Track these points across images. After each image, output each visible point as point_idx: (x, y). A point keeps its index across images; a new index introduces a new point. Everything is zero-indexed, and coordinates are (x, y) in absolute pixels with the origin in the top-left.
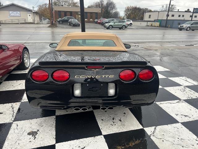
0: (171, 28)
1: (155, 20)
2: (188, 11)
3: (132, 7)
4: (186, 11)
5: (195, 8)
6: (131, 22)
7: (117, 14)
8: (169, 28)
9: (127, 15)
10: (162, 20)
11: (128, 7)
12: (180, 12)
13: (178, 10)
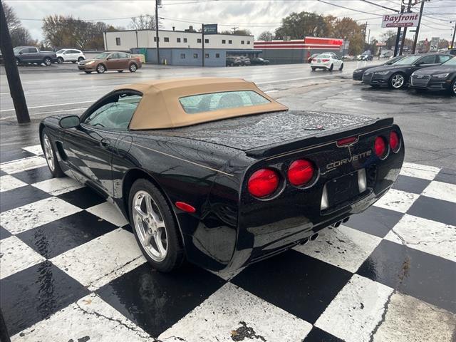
0: (171, 65)
1: (132, 49)
2: (191, 30)
3: (61, 17)
4: (186, 31)
5: (205, 24)
6: (81, 54)
7: (23, 35)
8: (168, 65)
9: (53, 37)
10: (149, 50)
11: (51, 17)
12: (177, 31)
13: (174, 28)
